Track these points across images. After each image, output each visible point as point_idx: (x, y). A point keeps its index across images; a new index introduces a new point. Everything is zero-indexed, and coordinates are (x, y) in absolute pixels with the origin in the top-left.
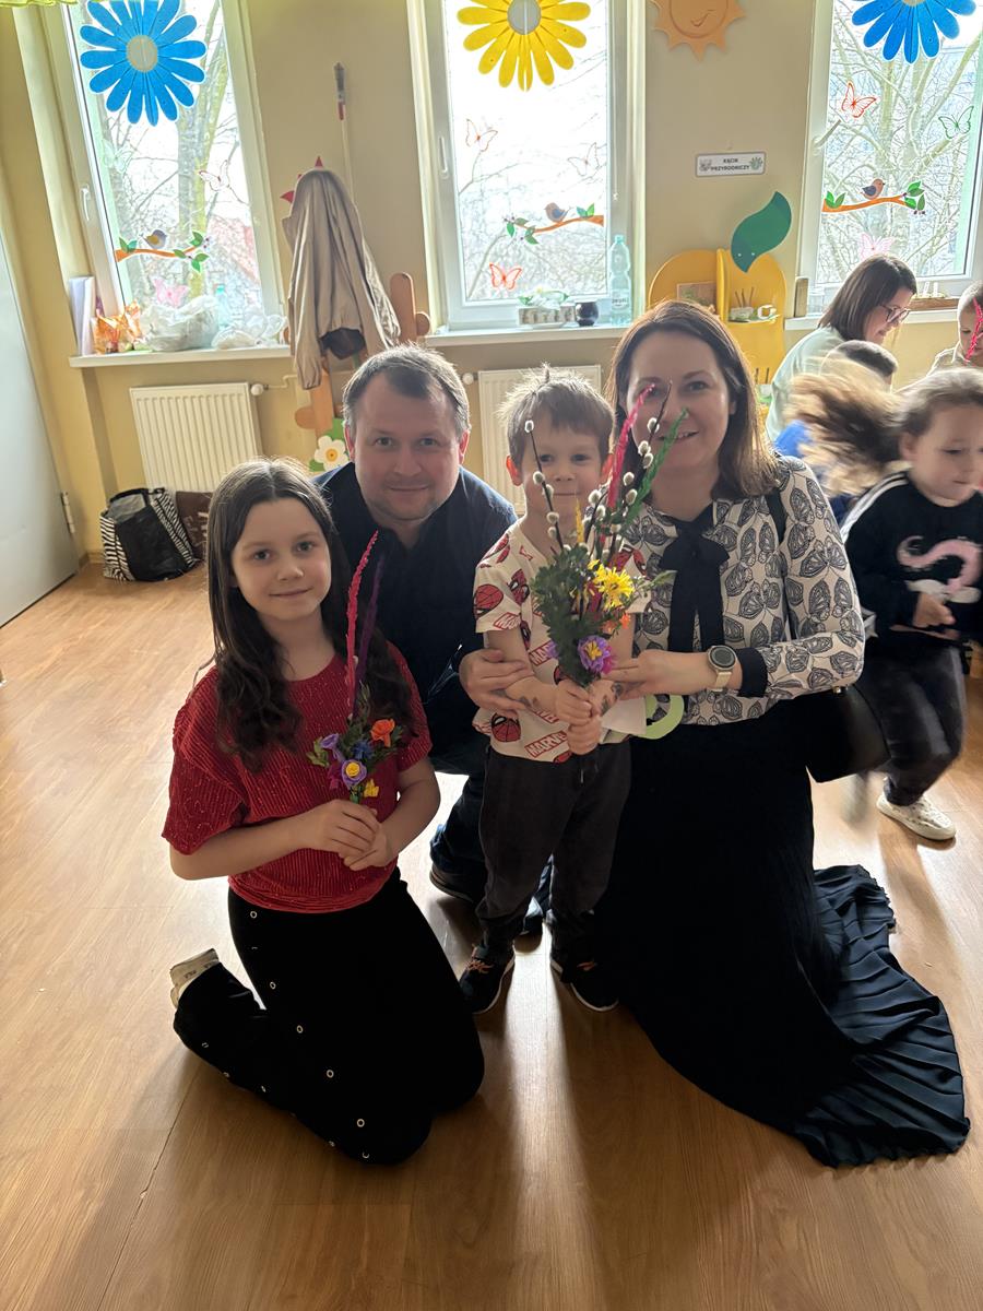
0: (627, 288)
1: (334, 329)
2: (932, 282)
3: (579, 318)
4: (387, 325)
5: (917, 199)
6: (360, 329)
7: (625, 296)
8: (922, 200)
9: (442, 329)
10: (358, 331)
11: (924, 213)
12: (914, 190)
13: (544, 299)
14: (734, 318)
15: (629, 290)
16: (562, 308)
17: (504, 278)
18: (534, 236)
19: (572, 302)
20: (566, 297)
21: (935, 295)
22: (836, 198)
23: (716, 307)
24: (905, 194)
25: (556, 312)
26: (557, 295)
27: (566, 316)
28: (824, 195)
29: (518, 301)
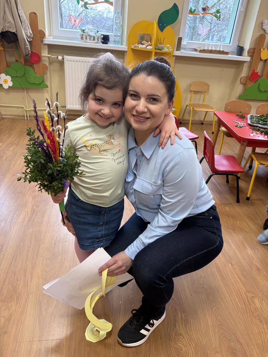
0: (120, 31)
1: (5, 30)
2: (221, 45)
3: (102, 41)
4: (27, 32)
5: (218, 15)
6: (15, 32)
7: (119, 35)
8: (220, 15)
9: (50, 37)
10: (14, 33)
11: (220, 20)
12: (218, 12)
13: (90, 31)
14: (157, 48)
15: (121, 33)
16: (96, 35)
17: (75, 21)
18: (87, 6)
19: (100, 34)
20: (98, 32)
21: (221, 50)
22: (193, 10)
23: (151, 43)
24: (215, 13)
25: (94, 37)
26: (95, 30)
27: (97, 39)
28: (189, 8)
29: (80, 31)
